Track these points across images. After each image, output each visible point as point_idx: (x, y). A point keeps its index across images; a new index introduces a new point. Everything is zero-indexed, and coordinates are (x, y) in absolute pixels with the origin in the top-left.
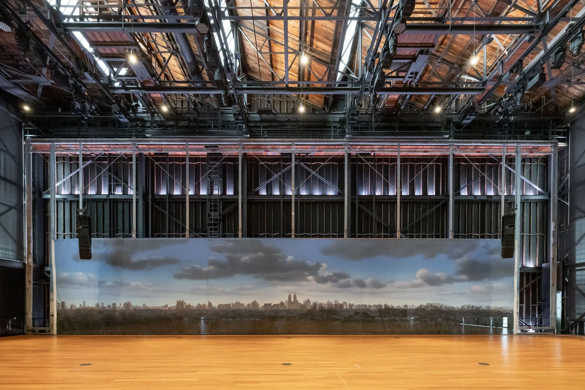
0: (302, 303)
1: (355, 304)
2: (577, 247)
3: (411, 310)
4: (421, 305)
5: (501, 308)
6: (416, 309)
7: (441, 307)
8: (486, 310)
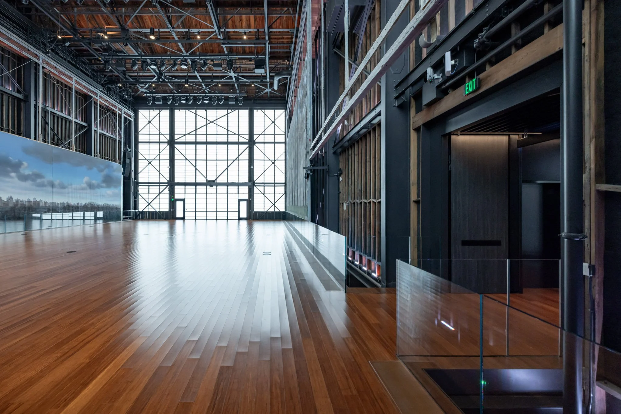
0: (6, 200)
1: (48, 202)
2: (139, 174)
3: (81, 206)
4: (86, 203)
5: (117, 205)
6: (83, 206)
7: (95, 204)
8: (111, 207)
